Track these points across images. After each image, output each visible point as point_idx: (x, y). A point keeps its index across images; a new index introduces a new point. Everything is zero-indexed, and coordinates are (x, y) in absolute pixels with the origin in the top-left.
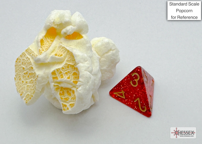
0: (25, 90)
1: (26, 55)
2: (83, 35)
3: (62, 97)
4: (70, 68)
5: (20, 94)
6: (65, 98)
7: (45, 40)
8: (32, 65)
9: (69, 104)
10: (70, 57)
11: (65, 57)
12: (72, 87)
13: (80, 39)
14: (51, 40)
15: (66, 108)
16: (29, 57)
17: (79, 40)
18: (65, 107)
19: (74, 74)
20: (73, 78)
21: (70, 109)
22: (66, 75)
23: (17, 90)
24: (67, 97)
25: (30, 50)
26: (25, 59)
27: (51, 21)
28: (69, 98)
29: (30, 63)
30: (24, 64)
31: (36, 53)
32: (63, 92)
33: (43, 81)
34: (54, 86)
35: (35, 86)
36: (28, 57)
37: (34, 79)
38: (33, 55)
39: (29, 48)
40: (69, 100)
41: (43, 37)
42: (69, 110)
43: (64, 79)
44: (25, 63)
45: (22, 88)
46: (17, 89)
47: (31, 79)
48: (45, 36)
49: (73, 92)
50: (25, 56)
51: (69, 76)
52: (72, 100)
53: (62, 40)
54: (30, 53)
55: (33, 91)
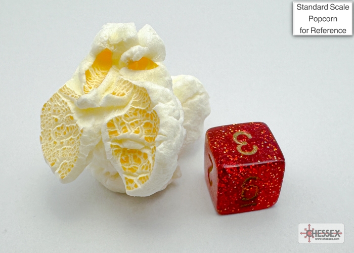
0: (59, 156)
1: (60, 97)
2: (158, 63)
3: (126, 167)
4: (139, 115)
5: (50, 163)
6: (130, 167)
7: (92, 72)
8: (73, 113)
9: (138, 178)
10: (138, 97)
11: (130, 98)
12: (143, 148)
13: (153, 68)
14: (102, 73)
15: (132, 185)
16: (65, 100)
17: (151, 71)
18: (130, 185)
19: (147, 125)
20: (145, 132)
21: (139, 186)
22: (131, 128)
23: (45, 157)
24: (134, 165)
25: (67, 88)
26: (59, 104)
27: (104, 39)
28: (137, 168)
29: (68, 110)
30: (56, 112)
31: (78, 92)
32: (127, 158)
33: (91, 140)
34: (112, 146)
35: (77, 148)
36: (63, 101)
37: (76, 137)
38: (73, 96)
39: (65, 86)
40: (138, 170)
41: (90, 67)
42: (138, 188)
43: (129, 134)
44: (59, 111)
45: (54, 153)
46: (44, 155)
47: (70, 138)
48: (93, 66)
49: (146, 156)
50: (58, 99)
51: (138, 128)
52: (144, 170)
53: (123, 71)
54: (68, 94)
55: (73, 157)
